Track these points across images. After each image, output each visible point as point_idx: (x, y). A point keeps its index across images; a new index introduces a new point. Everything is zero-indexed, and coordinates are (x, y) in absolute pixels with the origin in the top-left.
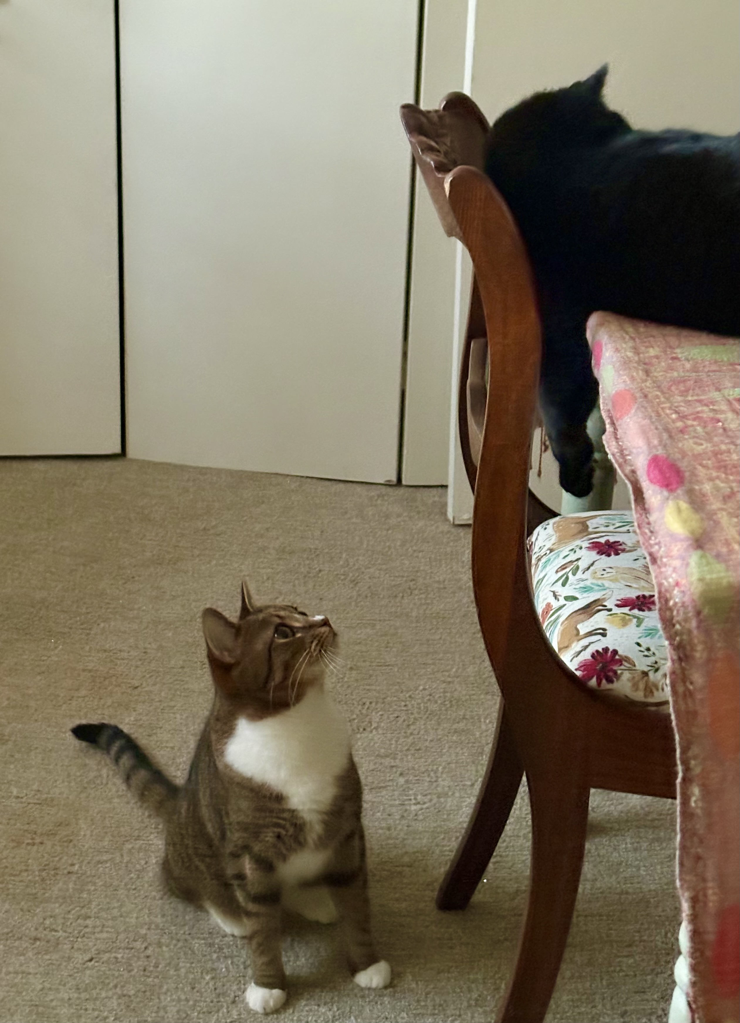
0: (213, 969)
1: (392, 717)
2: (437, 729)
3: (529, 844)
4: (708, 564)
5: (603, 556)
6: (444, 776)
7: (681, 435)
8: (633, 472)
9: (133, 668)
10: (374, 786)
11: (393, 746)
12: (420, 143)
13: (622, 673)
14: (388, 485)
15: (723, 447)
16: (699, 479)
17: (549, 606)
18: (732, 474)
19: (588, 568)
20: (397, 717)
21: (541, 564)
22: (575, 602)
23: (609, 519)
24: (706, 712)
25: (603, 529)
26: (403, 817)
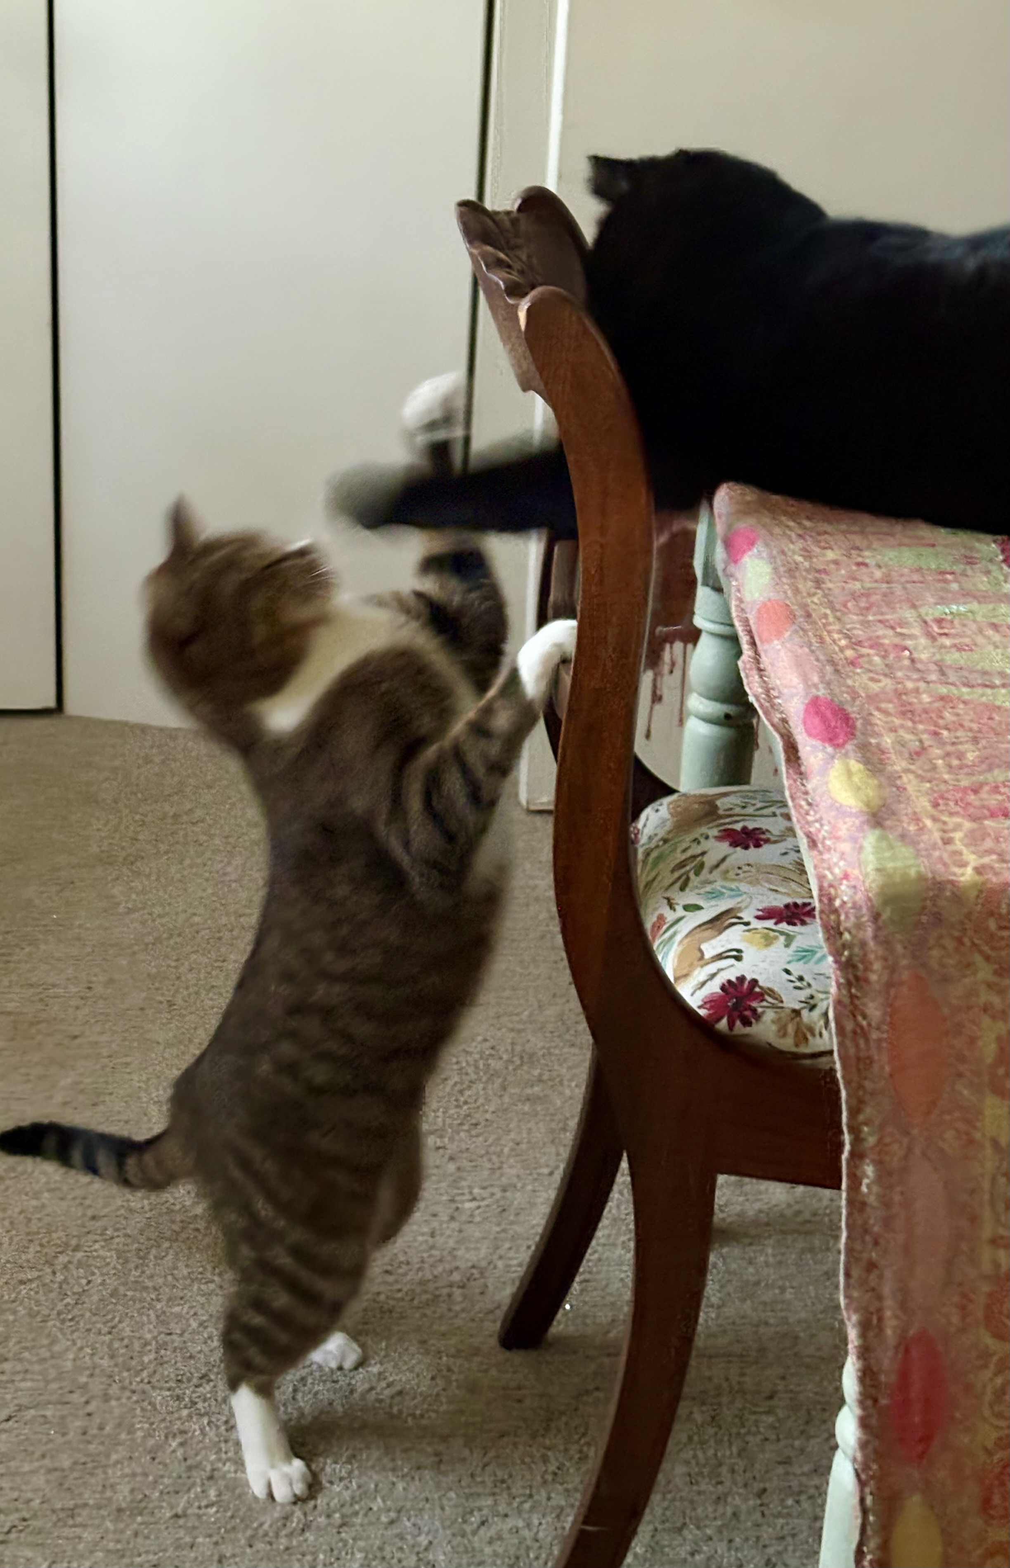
0: (183, 1432)
2: (501, 1096)
3: (630, 1256)
4: (891, 847)
5: (739, 849)
6: (512, 1160)
7: (851, 668)
8: (784, 721)
9: (71, 1009)
12: (484, 256)
13: (763, 1012)
15: (910, 685)
16: (875, 729)
17: (660, 918)
18: (921, 722)
19: (717, 866)
21: (650, 860)
22: (698, 912)
23: (744, 797)
24: (885, 1057)
25: (738, 810)
26: (452, 1218)
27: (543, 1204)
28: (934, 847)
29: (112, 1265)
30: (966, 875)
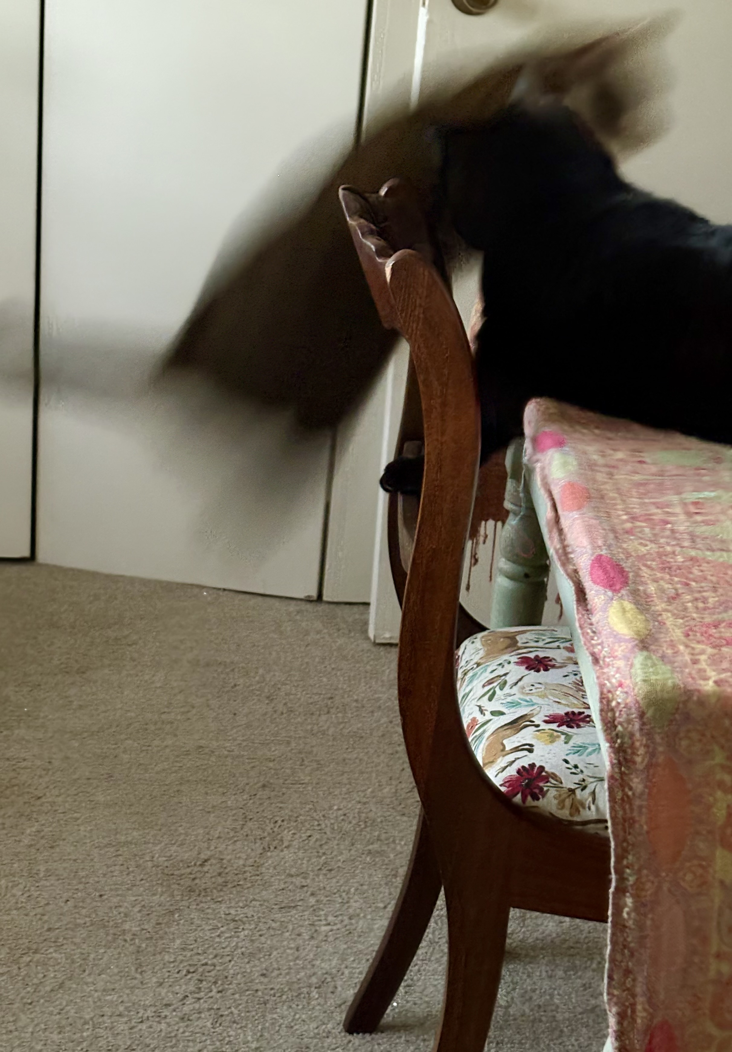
1: (304, 836)
2: (350, 850)
4: (654, 665)
5: (532, 671)
6: (356, 897)
7: (627, 536)
8: (576, 571)
9: (36, 777)
10: (283, 905)
11: (304, 866)
12: (361, 226)
13: (548, 791)
14: (308, 600)
15: (669, 549)
16: (643, 579)
17: (474, 720)
18: (676, 576)
19: (516, 683)
20: (310, 836)
21: (467, 678)
22: (502, 717)
23: (539, 634)
24: (643, 819)
25: (532, 644)
26: (312, 937)
27: (378, 929)
28: (686, 666)
29: (62, 965)
30: (709, 686)
